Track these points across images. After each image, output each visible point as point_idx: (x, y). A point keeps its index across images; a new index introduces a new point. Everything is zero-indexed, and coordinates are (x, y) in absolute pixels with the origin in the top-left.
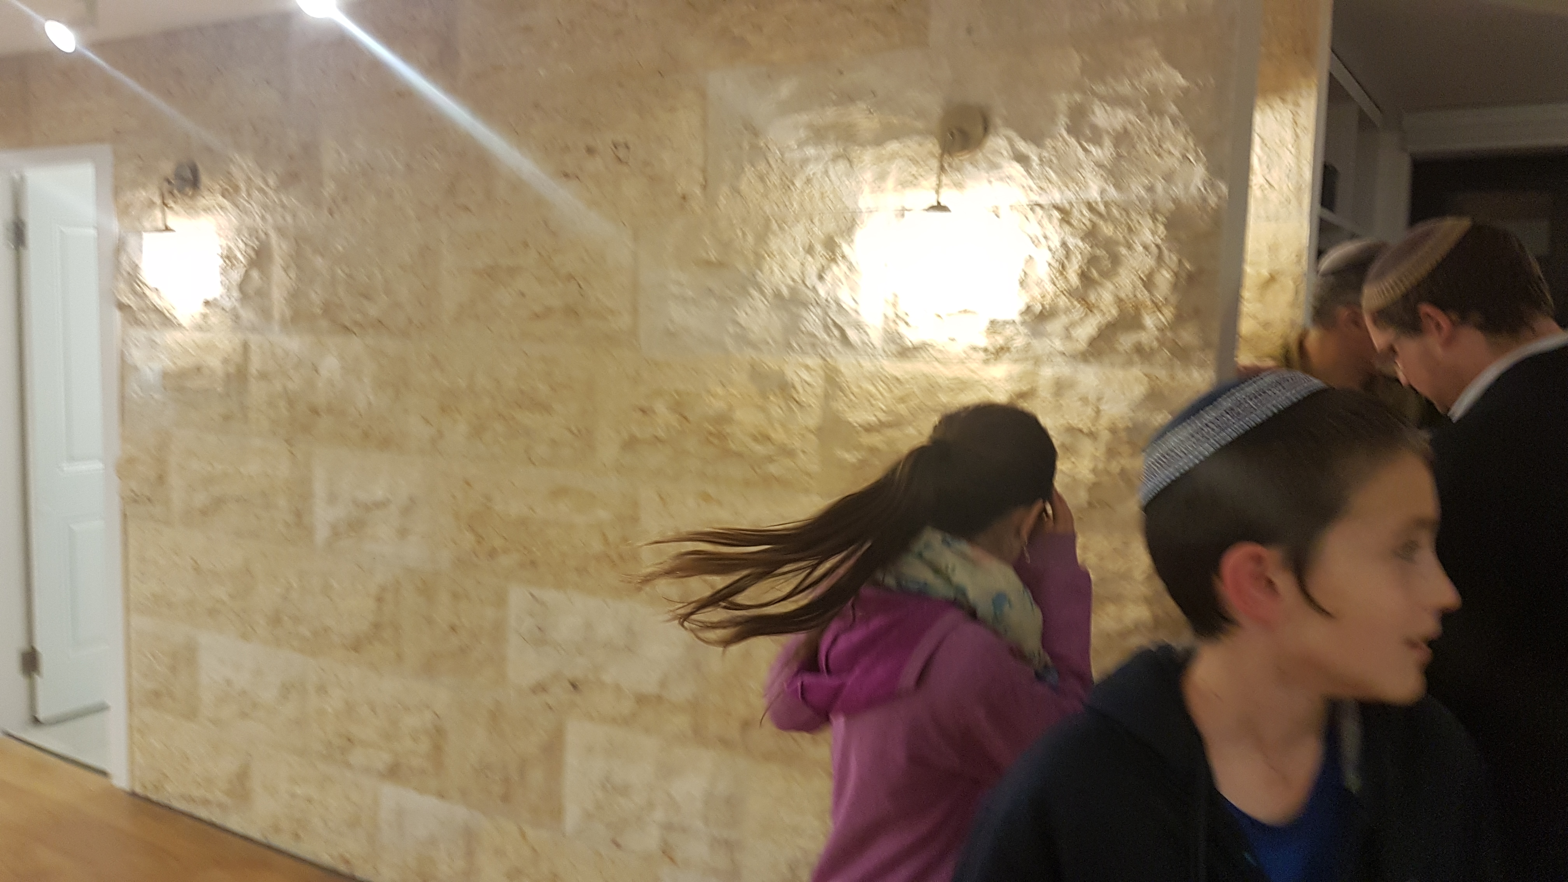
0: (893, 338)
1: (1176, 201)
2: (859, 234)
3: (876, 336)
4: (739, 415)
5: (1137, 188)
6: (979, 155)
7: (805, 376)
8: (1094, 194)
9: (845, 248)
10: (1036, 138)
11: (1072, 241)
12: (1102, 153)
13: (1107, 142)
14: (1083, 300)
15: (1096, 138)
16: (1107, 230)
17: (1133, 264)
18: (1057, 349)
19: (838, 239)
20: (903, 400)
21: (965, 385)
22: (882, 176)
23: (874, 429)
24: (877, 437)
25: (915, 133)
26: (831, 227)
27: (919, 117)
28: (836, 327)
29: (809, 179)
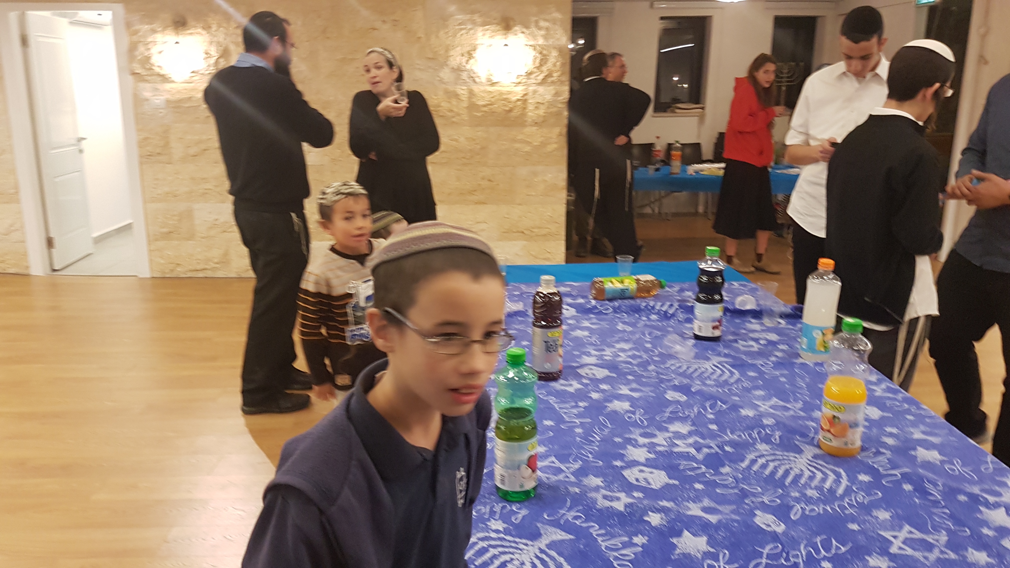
0: (489, 80)
2: (477, 51)
3: (484, 80)
4: (442, 104)
5: (551, 42)
6: (512, 31)
7: (462, 92)
8: (541, 42)
9: (474, 55)
10: (527, 28)
11: (537, 55)
12: (543, 32)
13: (544, 30)
14: (540, 69)
15: (541, 28)
16: (545, 52)
17: (551, 61)
18: (534, 82)
19: (471, 52)
20: (492, 97)
21: (509, 93)
22: (484, 35)
23: (485, 106)
24: (487, 108)
25: (494, 24)
26: (468, 49)
27: (495, 20)
28: (472, 77)
29: (462, 35)
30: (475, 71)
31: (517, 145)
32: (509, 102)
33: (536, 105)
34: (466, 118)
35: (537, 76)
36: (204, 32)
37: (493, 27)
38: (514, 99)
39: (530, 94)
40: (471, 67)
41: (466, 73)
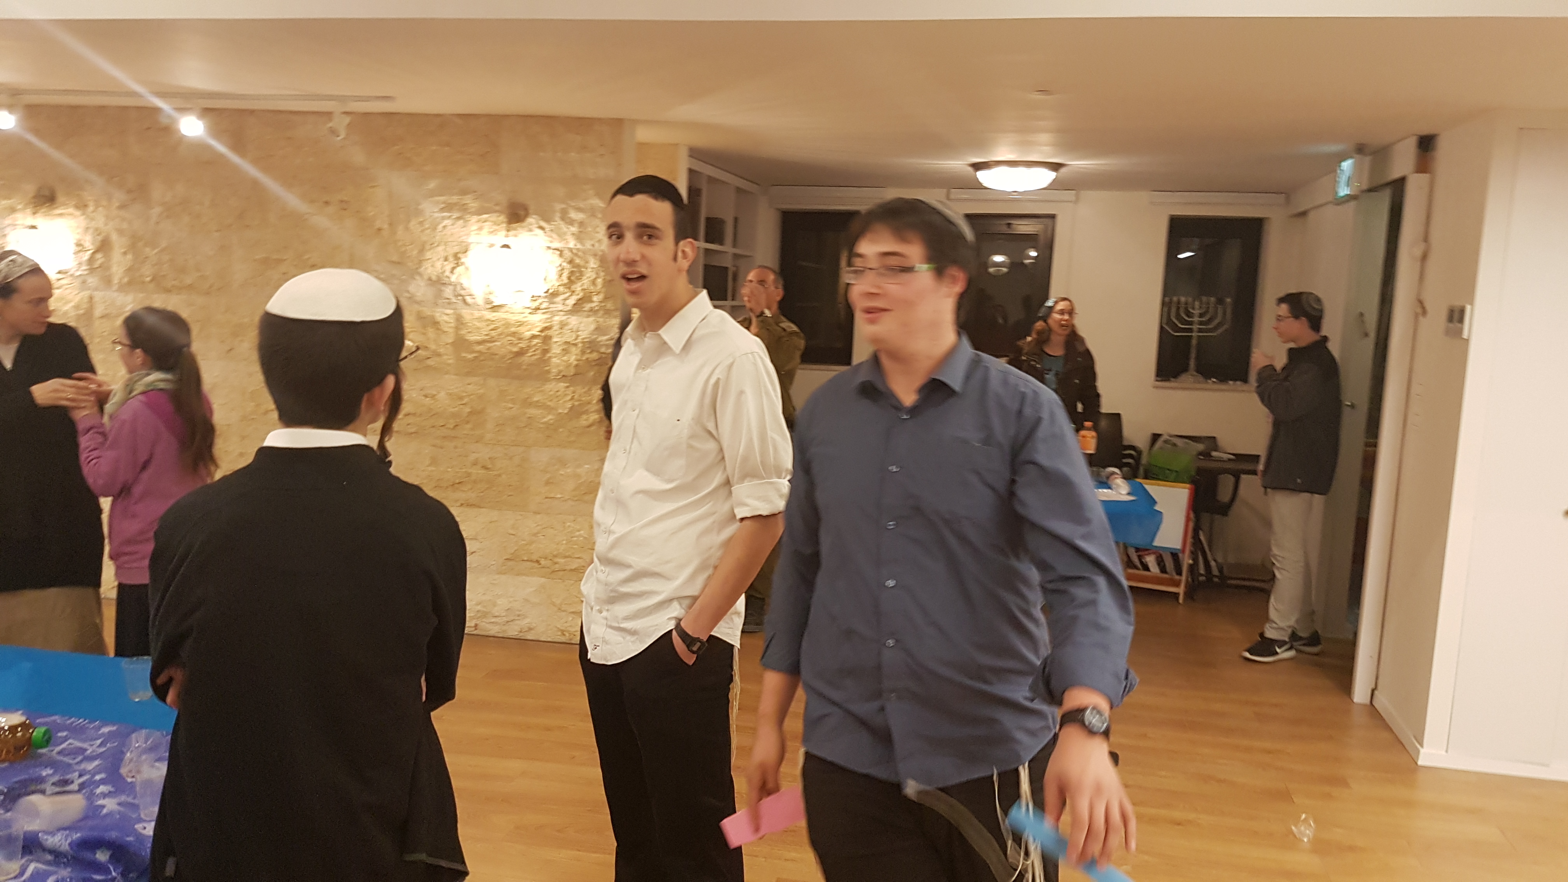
0: (488, 302)
1: (602, 251)
2: (470, 254)
3: (480, 301)
5: (588, 245)
6: (524, 224)
7: (445, 318)
8: (572, 244)
9: (464, 261)
10: (548, 221)
11: (565, 264)
12: (574, 229)
13: (576, 225)
14: (569, 288)
15: (571, 222)
16: (577, 261)
17: (588, 275)
18: (560, 309)
19: (459, 255)
20: (492, 330)
21: (521, 324)
22: (480, 229)
23: (480, 343)
24: (482, 347)
25: (496, 212)
26: (456, 249)
27: (497, 205)
28: (461, 295)
29: (444, 227)
30: (465, 285)
31: (532, 412)
32: (520, 339)
33: (565, 347)
34: (450, 361)
35: (565, 299)
36: (78, 213)
37: (494, 217)
38: (528, 334)
39: (555, 328)
40: (457, 278)
41: (451, 287)
